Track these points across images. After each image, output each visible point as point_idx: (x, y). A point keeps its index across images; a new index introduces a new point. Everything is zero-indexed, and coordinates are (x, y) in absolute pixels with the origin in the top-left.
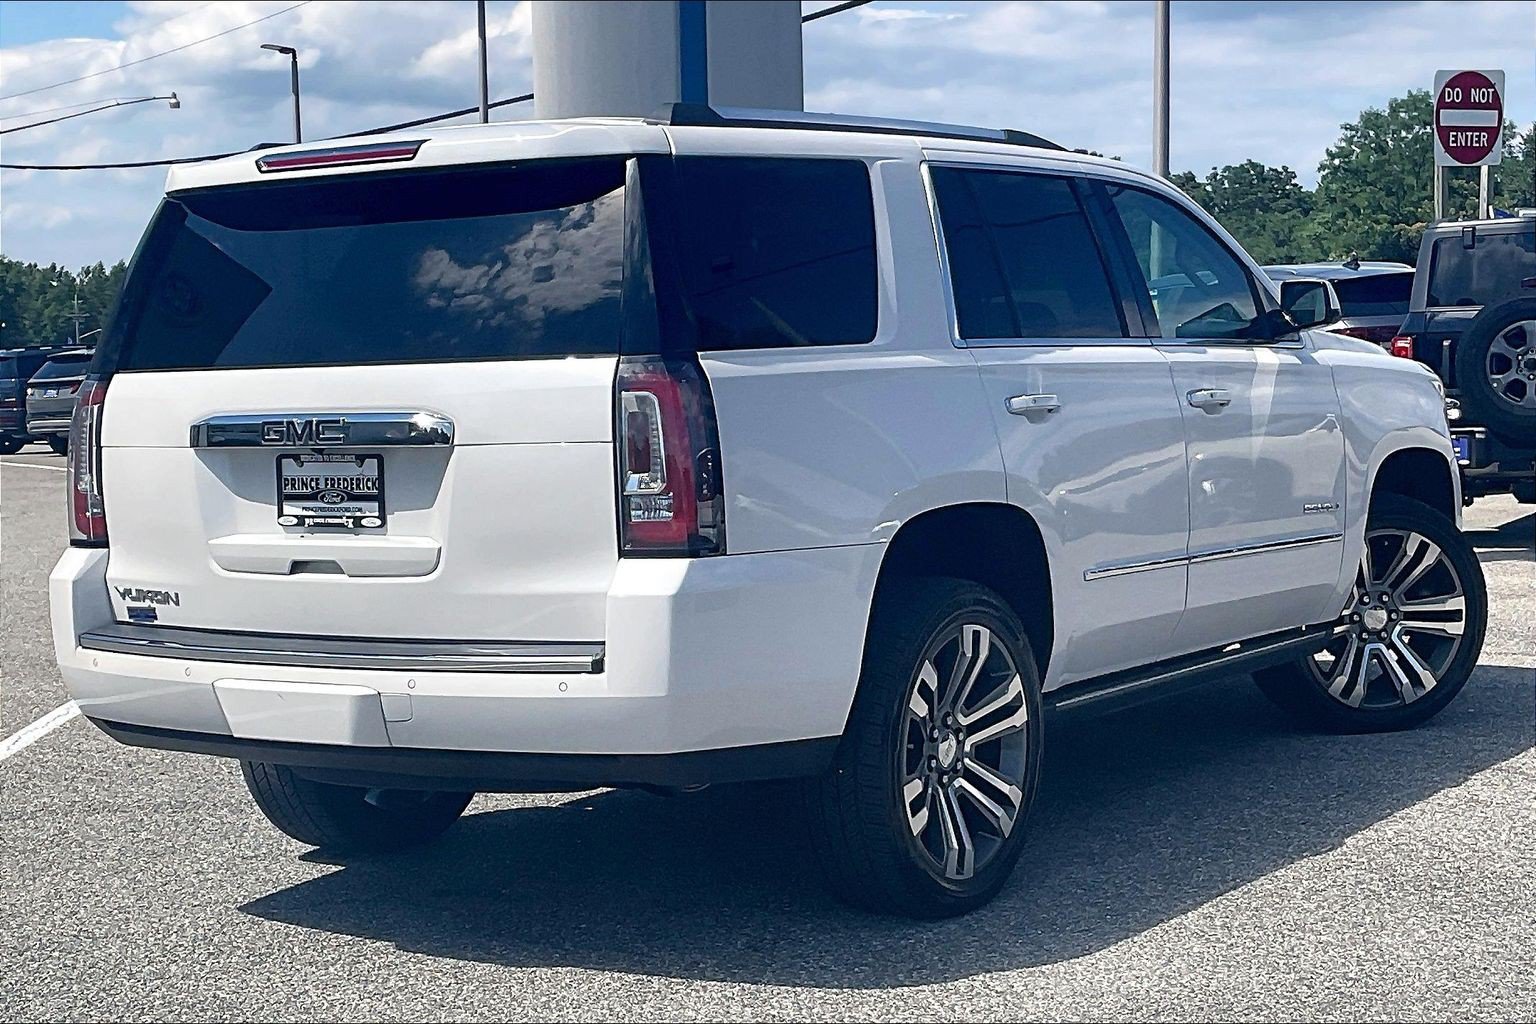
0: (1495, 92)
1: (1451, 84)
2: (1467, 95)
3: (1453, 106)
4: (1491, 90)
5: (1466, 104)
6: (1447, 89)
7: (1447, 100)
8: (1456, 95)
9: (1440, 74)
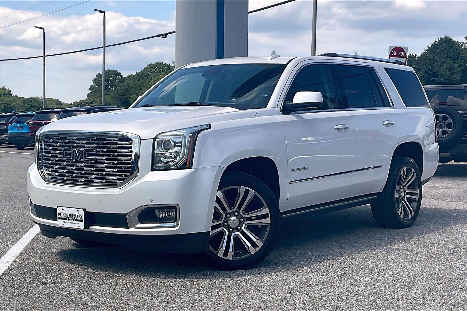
0: (405, 53)
1: (393, 50)
2: (397, 53)
3: (393, 56)
4: (404, 52)
5: (397, 56)
6: (392, 52)
7: (392, 55)
8: (394, 53)
9: (390, 47)
